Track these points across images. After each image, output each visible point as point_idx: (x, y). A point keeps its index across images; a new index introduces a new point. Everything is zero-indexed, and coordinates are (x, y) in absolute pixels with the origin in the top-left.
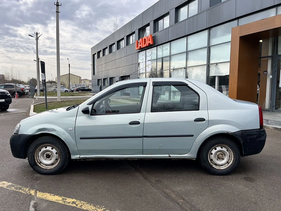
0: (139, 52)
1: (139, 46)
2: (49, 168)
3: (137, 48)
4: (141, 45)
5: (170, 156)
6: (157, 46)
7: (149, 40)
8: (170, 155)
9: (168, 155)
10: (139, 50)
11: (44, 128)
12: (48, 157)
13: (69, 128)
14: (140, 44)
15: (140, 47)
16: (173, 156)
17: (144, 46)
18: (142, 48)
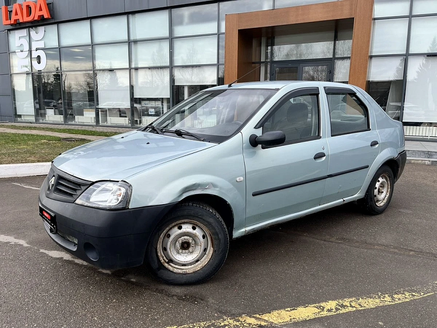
0: (9, 30)
1: (14, 17)
2: (191, 271)
3: (8, 22)
4: (19, 17)
5: (344, 201)
6: (58, 23)
7: (41, 9)
8: (344, 199)
9: (342, 200)
10: (10, 27)
11: (194, 185)
12: (185, 246)
13: (239, 177)
14: (16, 14)
15: (16, 20)
16: (348, 199)
17: (27, 19)
18: (20, 24)
